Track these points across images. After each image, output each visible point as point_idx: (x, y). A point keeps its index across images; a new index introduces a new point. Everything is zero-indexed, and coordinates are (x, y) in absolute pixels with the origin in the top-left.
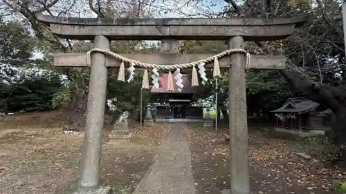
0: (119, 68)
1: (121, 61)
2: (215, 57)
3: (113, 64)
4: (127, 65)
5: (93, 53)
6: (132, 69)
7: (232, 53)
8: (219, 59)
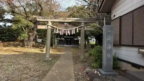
0: (54, 29)
1: (55, 28)
2: (77, 27)
3: (53, 29)
4: (56, 29)
5: (47, 26)
6: (57, 30)
7: (81, 27)
8: (78, 28)
